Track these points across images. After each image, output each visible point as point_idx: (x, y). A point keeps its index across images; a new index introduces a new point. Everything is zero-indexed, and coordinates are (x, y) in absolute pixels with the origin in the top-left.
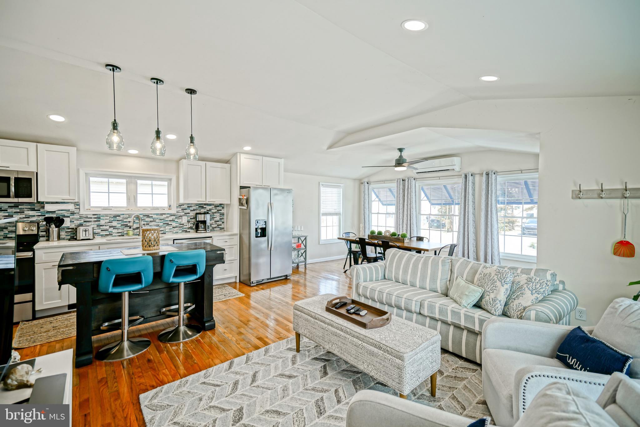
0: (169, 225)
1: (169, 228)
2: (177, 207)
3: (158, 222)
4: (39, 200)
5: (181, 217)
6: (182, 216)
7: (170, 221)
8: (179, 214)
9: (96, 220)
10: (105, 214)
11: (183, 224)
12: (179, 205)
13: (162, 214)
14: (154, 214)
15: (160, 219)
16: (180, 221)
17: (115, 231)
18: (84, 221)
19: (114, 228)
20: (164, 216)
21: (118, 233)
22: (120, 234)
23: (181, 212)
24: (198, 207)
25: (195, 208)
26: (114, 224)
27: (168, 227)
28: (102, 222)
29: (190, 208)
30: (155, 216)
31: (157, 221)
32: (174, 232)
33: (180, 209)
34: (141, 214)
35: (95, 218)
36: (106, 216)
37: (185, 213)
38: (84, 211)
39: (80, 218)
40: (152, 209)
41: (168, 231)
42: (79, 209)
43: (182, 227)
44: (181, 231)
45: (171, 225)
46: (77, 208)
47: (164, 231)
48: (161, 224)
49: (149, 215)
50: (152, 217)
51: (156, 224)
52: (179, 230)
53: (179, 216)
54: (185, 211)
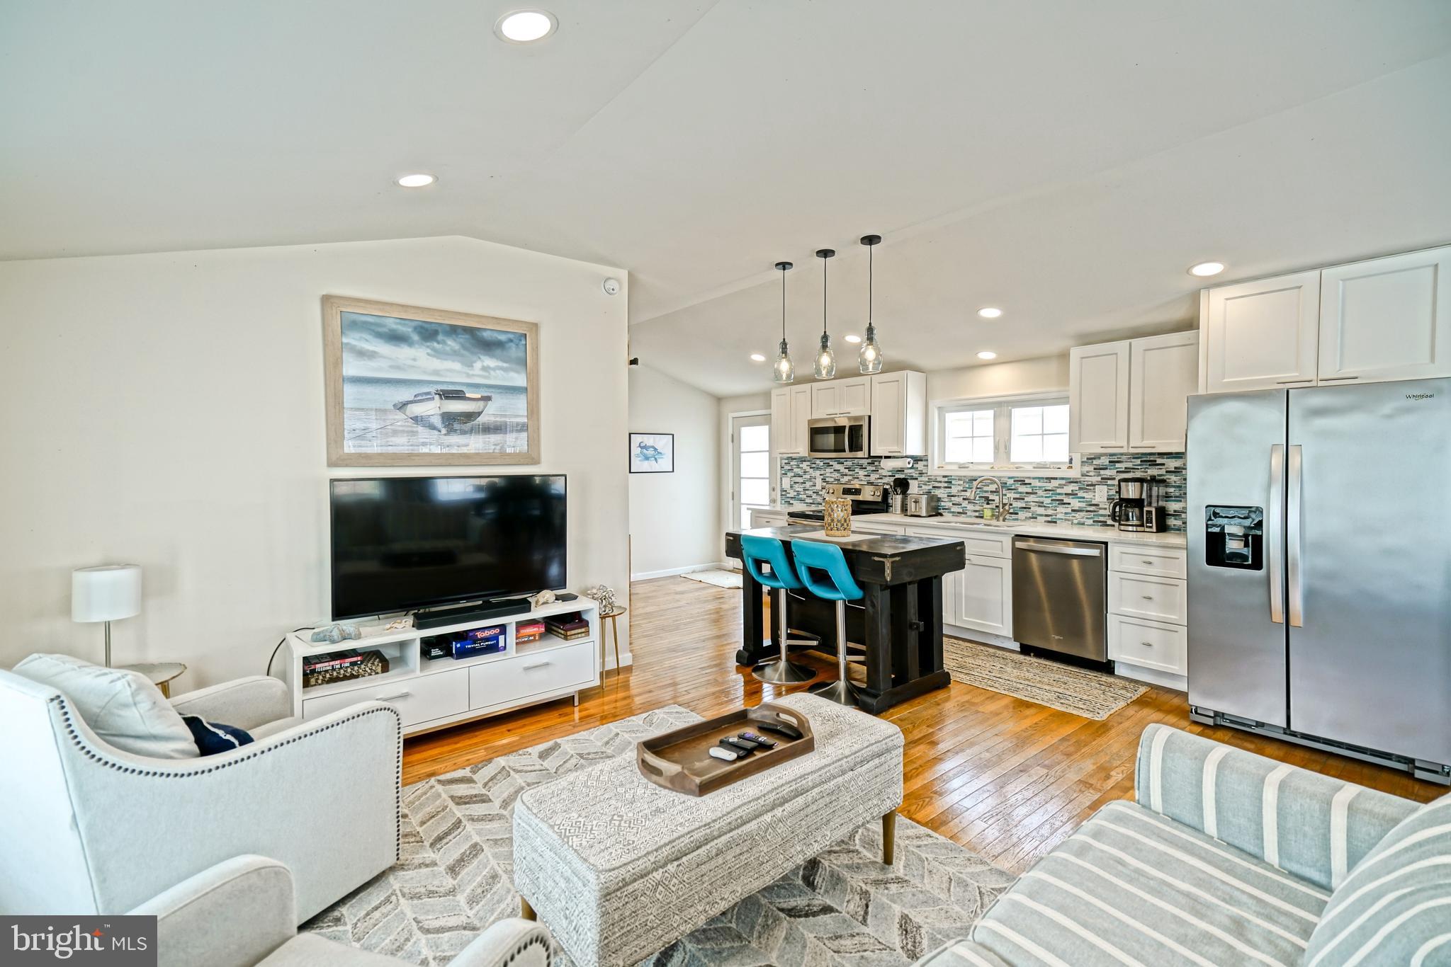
0: (1065, 504)
1: (1064, 510)
2: (1082, 462)
3: (1042, 497)
4: (871, 455)
5: (1092, 488)
6: (1095, 485)
7: (1066, 494)
8: (1087, 478)
9: (946, 485)
10: (957, 476)
11: (1098, 505)
12: (1088, 459)
13: (1049, 479)
14: (1034, 478)
15: (1046, 490)
16: (1091, 496)
17: (970, 507)
18: (933, 487)
19: (969, 503)
20: (1055, 483)
21: (976, 511)
22: (977, 514)
23: (1091, 474)
24: (1138, 461)
25: (1130, 465)
26: (970, 494)
27: (1061, 509)
28: (954, 490)
29: (1118, 465)
30: (1036, 483)
31: (1040, 493)
32: (1075, 521)
33: (1091, 468)
34: (1009, 478)
35: (946, 482)
36: (959, 480)
37: (1102, 479)
38: (934, 469)
39: (929, 482)
40: (1034, 468)
41: (1062, 519)
42: (927, 466)
43: (1095, 511)
44: (1091, 522)
45: (1069, 504)
46: (924, 466)
47: (1054, 517)
48: (1047, 501)
49: (1024, 481)
50: (1030, 484)
51: (1037, 500)
52: (1087, 518)
53: (1088, 485)
54: (1102, 472)
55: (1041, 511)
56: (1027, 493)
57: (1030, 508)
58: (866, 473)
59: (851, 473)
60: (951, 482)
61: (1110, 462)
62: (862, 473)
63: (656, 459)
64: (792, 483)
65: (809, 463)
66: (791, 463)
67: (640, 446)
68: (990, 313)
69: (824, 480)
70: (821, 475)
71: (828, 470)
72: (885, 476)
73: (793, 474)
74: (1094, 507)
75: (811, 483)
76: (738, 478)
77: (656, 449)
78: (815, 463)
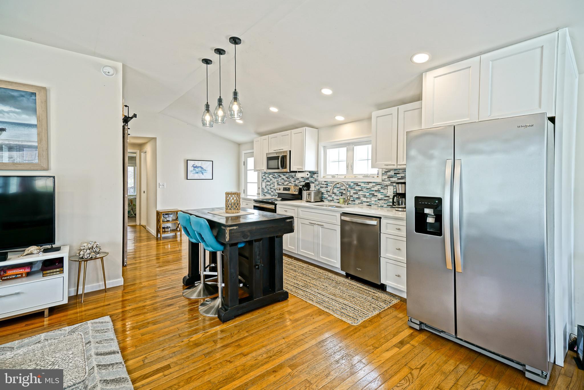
0: (375, 196)
1: (375, 199)
2: (383, 174)
3: (365, 192)
4: (291, 170)
6: (387, 186)
7: (376, 191)
8: (385, 183)
10: (331, 181)
12: (385, 172)
13: (369, 183)
14: (362, 182)
15: (367, 189)
16: (386, 192)
17: (335, 197)
18: (321, 187)
19: (335, 195)
20: (371, 185)
23: (386, 180)
26: (335, 190)
27: (373, 199)
28: (329, 188)
29: (398, 175)
30: (363, 185)
31: (365, 190)
32: (379, 205)
33: (386, 177)
34: (352, 182)
35: (326, 184)
36: (331, 183)
37: (391, 182)
38: (321, 177)
39: (319, 184)
40: (363, 177)
41: (374, 204)
42: (318, 176)
43: (388, 200)
44: (386, 206)
45: (377, 196)
46: (317, 176)
47: (370, 203)
48: (367, 194)
49: (358, 184)
50: (360, 185)
51: (363, 194)
52: (384, 204)
53: (385, 186)
54: (391, 179)
55: (365, 199)
56: (359, 190)
57: (360, 198)
58: (294, 180)
59: (288, 180)
60: (327, 185)
61: (395, 173)
63: (202, 173)
64: (266, 185)
65: (272, 175)
66: (266, 175)
67: (193, 166)
68: (327, 92)
70: (277, 181)
71: (280, 179)
72: (302, 182)
73: (266, 181)
74: (387, 198)
75: (273, 185)
76: (246, 183)
77: (202, 168)
78: (274, 175)
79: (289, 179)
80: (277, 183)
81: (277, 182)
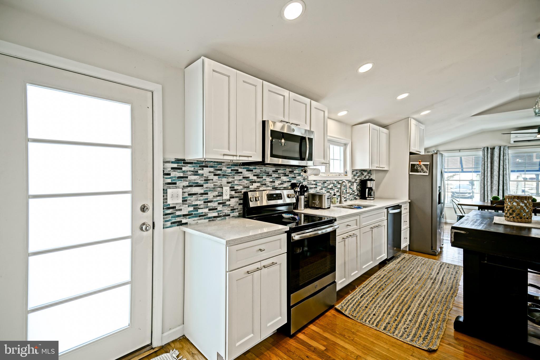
8: (352, 180)
10: (319, 181)
11: (355, 191)
12: (353, 172)
14: (341, 181)
16: (353, 188)
24: (360, 173)
26: (324, 190)
28: (318, 189)
33: (353, 176)
40: (335, 176)
41: (348, 199)
43: (354, 194)
52: (352, 198)
53: (352, 183)
58: (271, 180)
59: (259, 180)
61: (356, 173)
62: (269, 179)
64: (186, 195)
65: (212, 170)
66: (184, 169)
69: (232, 189)
70: (228, 183)
71: (237, 177)
73: (186, 183)
75: (216, 193)
78: (221, 170)
79: (262, 178)
80: (230, 187)
81: (230, 185)
